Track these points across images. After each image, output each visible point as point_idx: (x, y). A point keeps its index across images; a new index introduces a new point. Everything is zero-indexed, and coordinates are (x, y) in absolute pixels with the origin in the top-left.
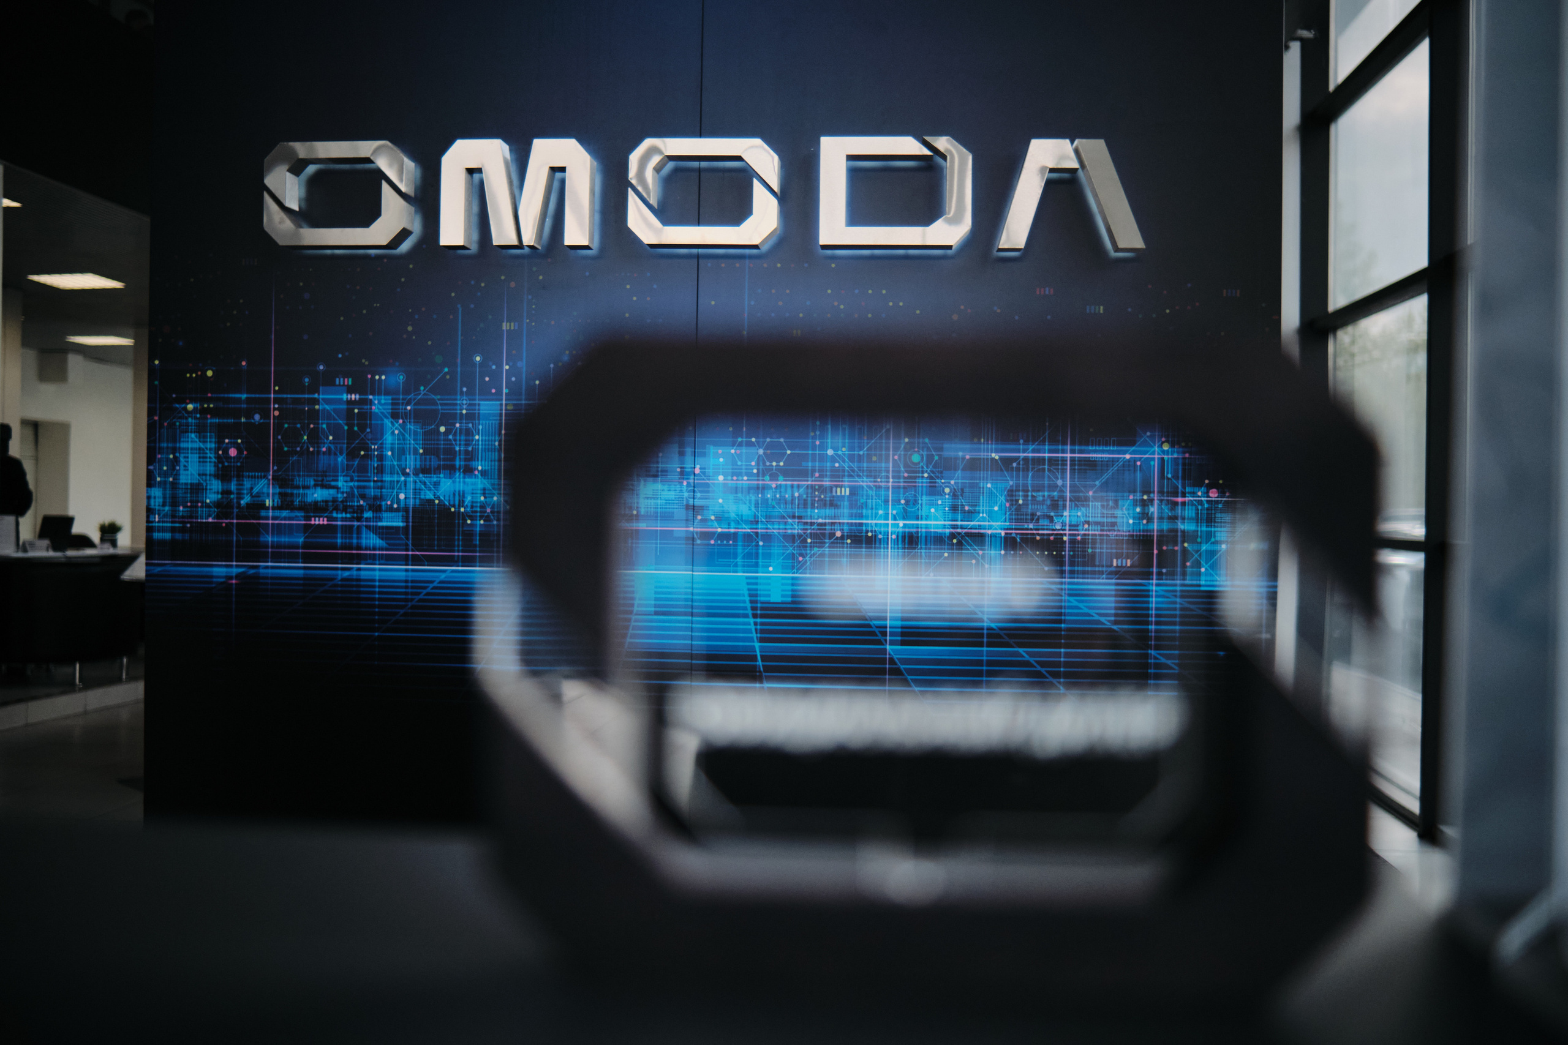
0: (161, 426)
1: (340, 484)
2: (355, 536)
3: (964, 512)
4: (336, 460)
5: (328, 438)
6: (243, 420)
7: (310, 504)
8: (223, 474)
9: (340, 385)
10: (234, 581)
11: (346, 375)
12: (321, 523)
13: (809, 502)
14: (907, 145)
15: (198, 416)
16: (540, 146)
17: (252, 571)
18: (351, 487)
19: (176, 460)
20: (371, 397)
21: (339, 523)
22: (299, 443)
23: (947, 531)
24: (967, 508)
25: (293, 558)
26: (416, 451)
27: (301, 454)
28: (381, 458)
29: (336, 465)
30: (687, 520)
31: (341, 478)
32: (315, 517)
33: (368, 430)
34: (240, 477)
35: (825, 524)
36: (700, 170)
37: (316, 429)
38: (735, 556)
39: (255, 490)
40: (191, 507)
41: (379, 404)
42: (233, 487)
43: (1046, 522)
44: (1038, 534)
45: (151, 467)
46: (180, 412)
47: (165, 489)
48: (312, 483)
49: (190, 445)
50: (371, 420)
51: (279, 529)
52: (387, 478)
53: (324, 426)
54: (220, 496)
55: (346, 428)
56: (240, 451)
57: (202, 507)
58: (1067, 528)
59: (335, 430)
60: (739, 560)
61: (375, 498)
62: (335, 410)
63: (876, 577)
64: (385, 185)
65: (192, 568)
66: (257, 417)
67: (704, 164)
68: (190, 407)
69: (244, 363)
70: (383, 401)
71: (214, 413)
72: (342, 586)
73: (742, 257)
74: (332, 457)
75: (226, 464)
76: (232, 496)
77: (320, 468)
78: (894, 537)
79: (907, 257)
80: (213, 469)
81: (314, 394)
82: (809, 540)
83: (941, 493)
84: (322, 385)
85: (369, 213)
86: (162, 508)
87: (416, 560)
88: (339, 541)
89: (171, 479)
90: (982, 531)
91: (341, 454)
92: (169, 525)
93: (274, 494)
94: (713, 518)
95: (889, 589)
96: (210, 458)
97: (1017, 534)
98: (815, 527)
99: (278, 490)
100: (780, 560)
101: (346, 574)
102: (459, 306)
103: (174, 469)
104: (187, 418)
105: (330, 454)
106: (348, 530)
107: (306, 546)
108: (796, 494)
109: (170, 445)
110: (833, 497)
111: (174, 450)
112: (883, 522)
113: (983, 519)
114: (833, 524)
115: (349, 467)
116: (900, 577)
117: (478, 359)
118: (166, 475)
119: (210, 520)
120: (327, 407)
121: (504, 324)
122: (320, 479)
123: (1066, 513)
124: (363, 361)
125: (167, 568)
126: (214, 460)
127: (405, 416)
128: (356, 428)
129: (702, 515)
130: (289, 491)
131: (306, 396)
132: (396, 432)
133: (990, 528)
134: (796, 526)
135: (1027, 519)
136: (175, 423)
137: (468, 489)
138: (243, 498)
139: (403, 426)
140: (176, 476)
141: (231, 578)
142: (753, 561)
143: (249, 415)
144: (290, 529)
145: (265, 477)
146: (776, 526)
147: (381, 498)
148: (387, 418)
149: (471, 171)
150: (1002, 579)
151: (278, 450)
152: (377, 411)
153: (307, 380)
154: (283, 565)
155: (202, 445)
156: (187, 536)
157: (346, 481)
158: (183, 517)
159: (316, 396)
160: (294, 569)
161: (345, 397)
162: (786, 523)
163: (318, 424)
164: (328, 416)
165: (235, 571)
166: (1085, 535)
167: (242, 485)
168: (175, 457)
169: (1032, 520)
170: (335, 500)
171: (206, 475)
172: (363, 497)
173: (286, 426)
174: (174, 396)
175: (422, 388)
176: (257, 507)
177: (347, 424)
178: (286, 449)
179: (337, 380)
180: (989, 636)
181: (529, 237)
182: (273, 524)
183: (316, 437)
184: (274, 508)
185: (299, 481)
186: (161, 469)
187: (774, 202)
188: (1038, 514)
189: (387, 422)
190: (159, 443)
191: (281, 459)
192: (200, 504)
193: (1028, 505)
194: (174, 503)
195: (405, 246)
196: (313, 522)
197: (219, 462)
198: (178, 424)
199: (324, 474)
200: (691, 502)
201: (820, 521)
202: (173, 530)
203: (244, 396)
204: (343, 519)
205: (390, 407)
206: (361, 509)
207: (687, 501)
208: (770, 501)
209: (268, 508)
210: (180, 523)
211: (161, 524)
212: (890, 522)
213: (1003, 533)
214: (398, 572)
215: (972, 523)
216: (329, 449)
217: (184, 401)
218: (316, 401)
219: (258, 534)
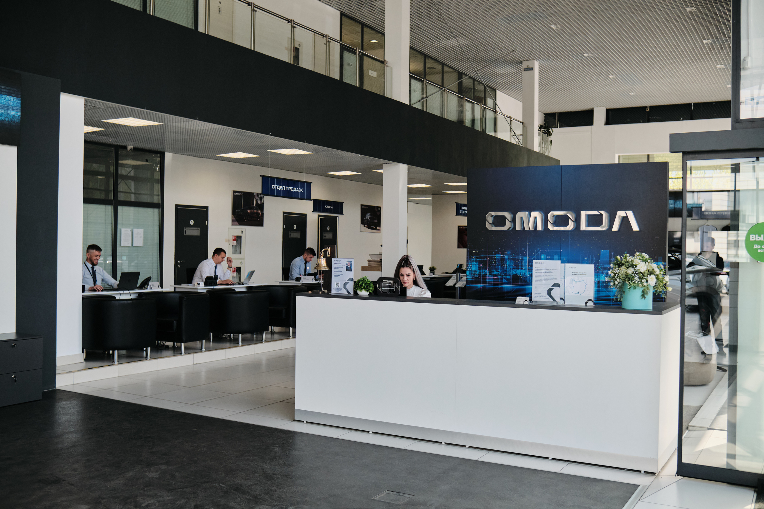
0: (469, 260)
1: (499, 271)
5: (497, 263)
7: (494, 274)
8: (480, 269)
9: (499, 254)
10: (481, 288)
11: (500, 252)
14: (595, 213)
15: (475, 259)
16: (532, 213)
17: (484, 286)
18: (501, 272)
22: (493, 264)
23: (605, 281)
25: (491, 284)
26: (512, 265)
27: (493, 266)
28: (506, 266)
29: (499, 268)
32: (495, 277)
33: (504, 262)
34: (482, 269)
37: (495, 261)
39: (485, 272)
41: (506, 257)
42: (481, 271)
46: (472, 258)
47: (470, 271)
48: (495, 271)
49: (474, 264)
50: (505, 260)
51: (489, 279)
52: (507, 270)
53: (497, 261)
54: (479, 273)
56: (482, 265)
59: (499, 261)
61: (505, 273)
64: (507, 220)
65: (474, 285)
68: (474, 257)
69: (483, 250)
71: (478, 258)
72: (500, 289)
73: (568, 232)
76: (481, 273)
78: (595, 281)
79: (596, 233)
83: (604, 274)
84: (496, 254)
85: (504, 224)
86: (469, 275)
87: (513, 284)
88: (499, 281)
91: (500, 266)
93: (488, 273)
96: (477, 266)
101: (500, 287)
102: (520, 240)
106: (501, 279)
107: (494, 282)
111: (471, 265)
115: (501, 268)
116: (596, 289)
117: (523, 249)
118: (470, 269)
119: (478, 277)
120: (497, 257)
121: (527, 243)
124: (503, 249)
125: (470, 285)
127: (511, 259)
128: (502, 261)
130: (491, 272)
137: (521, 272)
138: (483, 273)
139: (510, 261)
143: (484, 259)
144: (491, 279)
145: (487, 270)
147: (507, 273)
149: (521, 217)
151: (489, 265)
153: (494, 253)
155: (476, 264)
156: (473, 280)
157: (501, 270)
158: (473, 276)
160: (492, 286)
161: (500, 256)
164: (498, 259)
165: (482, 286)
167: (483, 271)
170: (499, 274)
171: (477, 269)
172: (503, 273)
173: (490, 261)
174: (471, 255)
175: (513, 254)
176: (485, 275)
181: (531, 229)
183: (495, 263)
184: (488, 275)
185: (492, 270)
187: (573, 223)
189: (508, 260)
190: (469, 263)
192: (475, 274)
194: (471, 274)
195: (511, 229)
197: (479, 267)
198: (472, 260)
199: (497, 269)
202: (471, 278)
203: (483, 255)
204: (500, 277)
205: (508, 258)
206: (503, 275)
211: (469, 278)
214: (510, 286)
216: (498, 265)
217: (473, 256)
218: (495, 256)
219: (485, 279)
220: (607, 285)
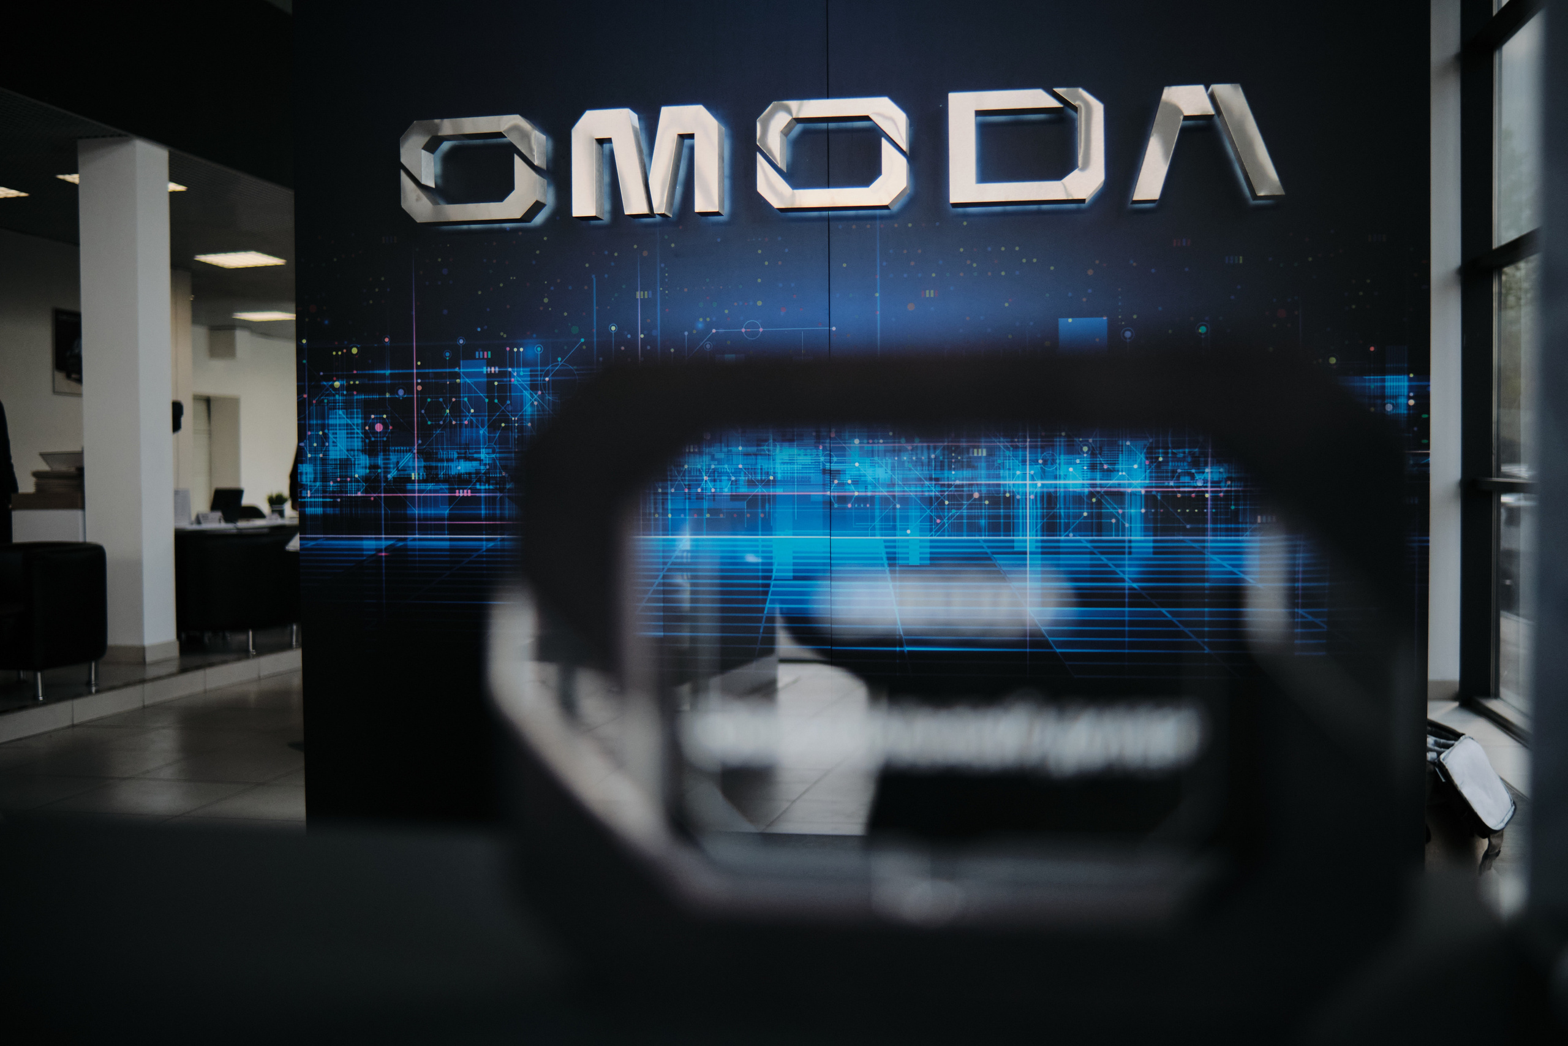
0: (310, 404)
1: (482, 456)
2: (498, 507)
3: (1102, 470)
4: (478, 432)
5: (469, 412)
6: (388, 395)
7: (454, 477)
8: (371, 449)
9: (479, 359)
10: (383, 554)
11: (486, 349)
12: (465, 495)
13: (946, 464)
14: (1036, 98)
15: (345, 392)
16: (668, 114)
17: (401, 544)
18: (493, 459)
19: (325, 437)
20: (510, 369)
21: (483, 495)
22: (443, 416)
23: (1086, 490)
24: (1106, 467)
25: (439, 529)
27: (444, 427)
28: (521, 429)
29: (478, 436)
30: (824, 485)
31: (483, 451)
32: (459, 489)
33: (508, 402)
34: (386, 451)
35: (962, 486)
36: (828, 131)
37: (458, 403)
38: (873, 519)
39: (401, 464)
40: (340, 482)
41: (518, 376)
42: (380, 461)
43: (1187, 479)
44: (1179, 492)
45: (302, 444)
46: (328, 390)
47: (315, 465)
48: (456, 456)
49: (338, 422)
50: (510, 392)
51: (425, 502)
53: (466, 399)
54: (368, 471)
55: (487, 400)
56: (385, 426)
57: (351, 482)
58: (1209, 484)
59: (476, 403)
60: (877, 523)
62: (476, 383)
63: (1015, 538)
64: (517, 160)
65: (342, 542)
66: (401, 392)
67: (832, 125)
68: (337, 384)
69: (387, 340)
70: (522, 374)
71: (360, 389)
72: (486, 556)
73: (873, 218)
74: (474, 429)
75: (373, 439)
76: (379, 471)
77: (463, 442)
78: (1032, 497)
79: (1039, 212)
80: (360, 444)
81: (455, 368)
82: (947, 502)
83: (1080, 452)
84: (463, 360)
85: (502, 188)
86: (313, 484)
88: (483, 512)
89: (321, 455)
90: (1122, 490)
91: (483, 427)
92: (321, 500)
93: (419, 468)
94: (850, 482)
95: (1028, 550)
96: (357, 433)
97: (1158, 492)
98: (952, 489)
99: (423, 464)
100: (918, 523)
101: (491, 544)
102: (593, 276)
103: (323, 445)
104: (334, 396)
105: (472, 427)
106: (491, 501)
107: (451, 517)
108: (933, 456)
109: (319, 422)
110: (970, 458)
111: (323, 427)
112: (1020, 482)
113: (1123, 478)
114: (971, 485)
115: (490, 439)
116: (1039, 538)
117: (613, 328)
119: (359, 494)
120: (468, 380)
121: (638, 293)
122: (463, 451)
123: (1208, 470)
124: (502, 334)
125: (319, 542)
126: (361, 435)
127: (544, 387)
128: (496, 401)
129: (839, 480)
130: (434, 464)
131: (448, 370)
132: (536, 403)
133: (1130, 486)
134: (933, 489)
135: (1167, 477)
136: (323, 400)
138: (389, 473)
139: (542, 397)
140: (326, 452)
141: (380, 550)
142: (890, 524)
143: (393, 391)
144: (435, 502)
145: (410, 451)
146: (913, 489)
148: (526, 389)
149: (601, 142)
150: (1143, 538)
151: (422, 425)
152: (516, 383)
153: (448, 354)
154: (429, 536)
155: (349, 422)
156: (338, 511)
157: (488, 454)
158: (333, 492)
159: (457, 370)
160: (441, 541)
161: (484, 370)
162: (923, 485)
163: (460, 397)
164: (469, 388)
165: (384, 544)
166: (1226, 492)
167: (389, 459)
168: (324, 433)
169: (1173, 477)
170: (478, 472)
171: (354, 450)
172: (505, 468)
173: (429, 400)
174: (322, 374)
175: (559, 359)
176: (403, 480)
177: (487, 397)
178: (429, 423)
179: (477, 353)
180: (1131, 596)
181: (660, 206)
182: (418, 497)
183: (458, 410)
184: (419, 481)
185: (443, 454)
186: (311, 445)
187: (903, 162)
188: (1179, 471)
189: (527, 394)
190: (309, 419)
191: (425, 432)
192: (349, 479)
193: (1168, 462)
194: (325, 479)
195: (539, 219)
196: (457, 495)
197: (366, 437)
198: (326, 401)
199: (467, 446)
200: (828, 466)
201: (958, 482)
202: (324, 505)
203: (388, 372)
204: (486, 491)
205: (529, 379)
206: (503, 480)
207: (824, 465)
208: (906, 464)
209: (414, 482)
210: (330, 497)
211: (313, 500)
212: (1028, 482)
213: (1143, 491)
215: (1111, 482)
216: (471, 422)
217: (331, 379)
218: (458, 375)
219: (405, 507)
220: (1100, 516)
